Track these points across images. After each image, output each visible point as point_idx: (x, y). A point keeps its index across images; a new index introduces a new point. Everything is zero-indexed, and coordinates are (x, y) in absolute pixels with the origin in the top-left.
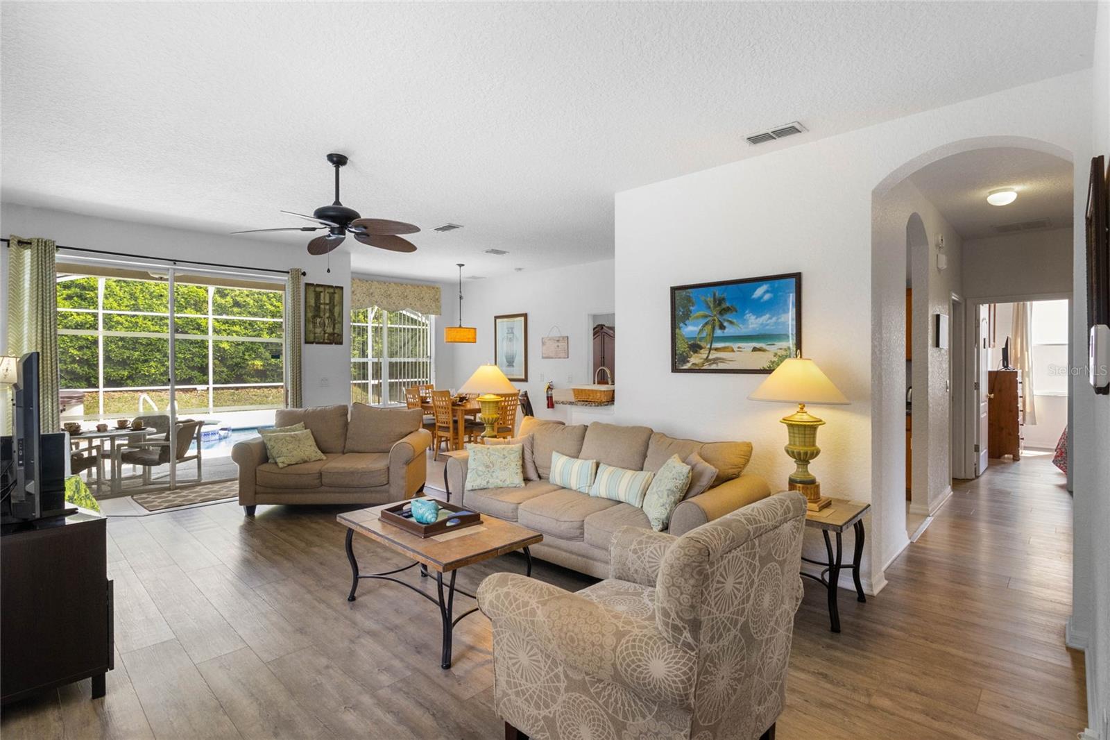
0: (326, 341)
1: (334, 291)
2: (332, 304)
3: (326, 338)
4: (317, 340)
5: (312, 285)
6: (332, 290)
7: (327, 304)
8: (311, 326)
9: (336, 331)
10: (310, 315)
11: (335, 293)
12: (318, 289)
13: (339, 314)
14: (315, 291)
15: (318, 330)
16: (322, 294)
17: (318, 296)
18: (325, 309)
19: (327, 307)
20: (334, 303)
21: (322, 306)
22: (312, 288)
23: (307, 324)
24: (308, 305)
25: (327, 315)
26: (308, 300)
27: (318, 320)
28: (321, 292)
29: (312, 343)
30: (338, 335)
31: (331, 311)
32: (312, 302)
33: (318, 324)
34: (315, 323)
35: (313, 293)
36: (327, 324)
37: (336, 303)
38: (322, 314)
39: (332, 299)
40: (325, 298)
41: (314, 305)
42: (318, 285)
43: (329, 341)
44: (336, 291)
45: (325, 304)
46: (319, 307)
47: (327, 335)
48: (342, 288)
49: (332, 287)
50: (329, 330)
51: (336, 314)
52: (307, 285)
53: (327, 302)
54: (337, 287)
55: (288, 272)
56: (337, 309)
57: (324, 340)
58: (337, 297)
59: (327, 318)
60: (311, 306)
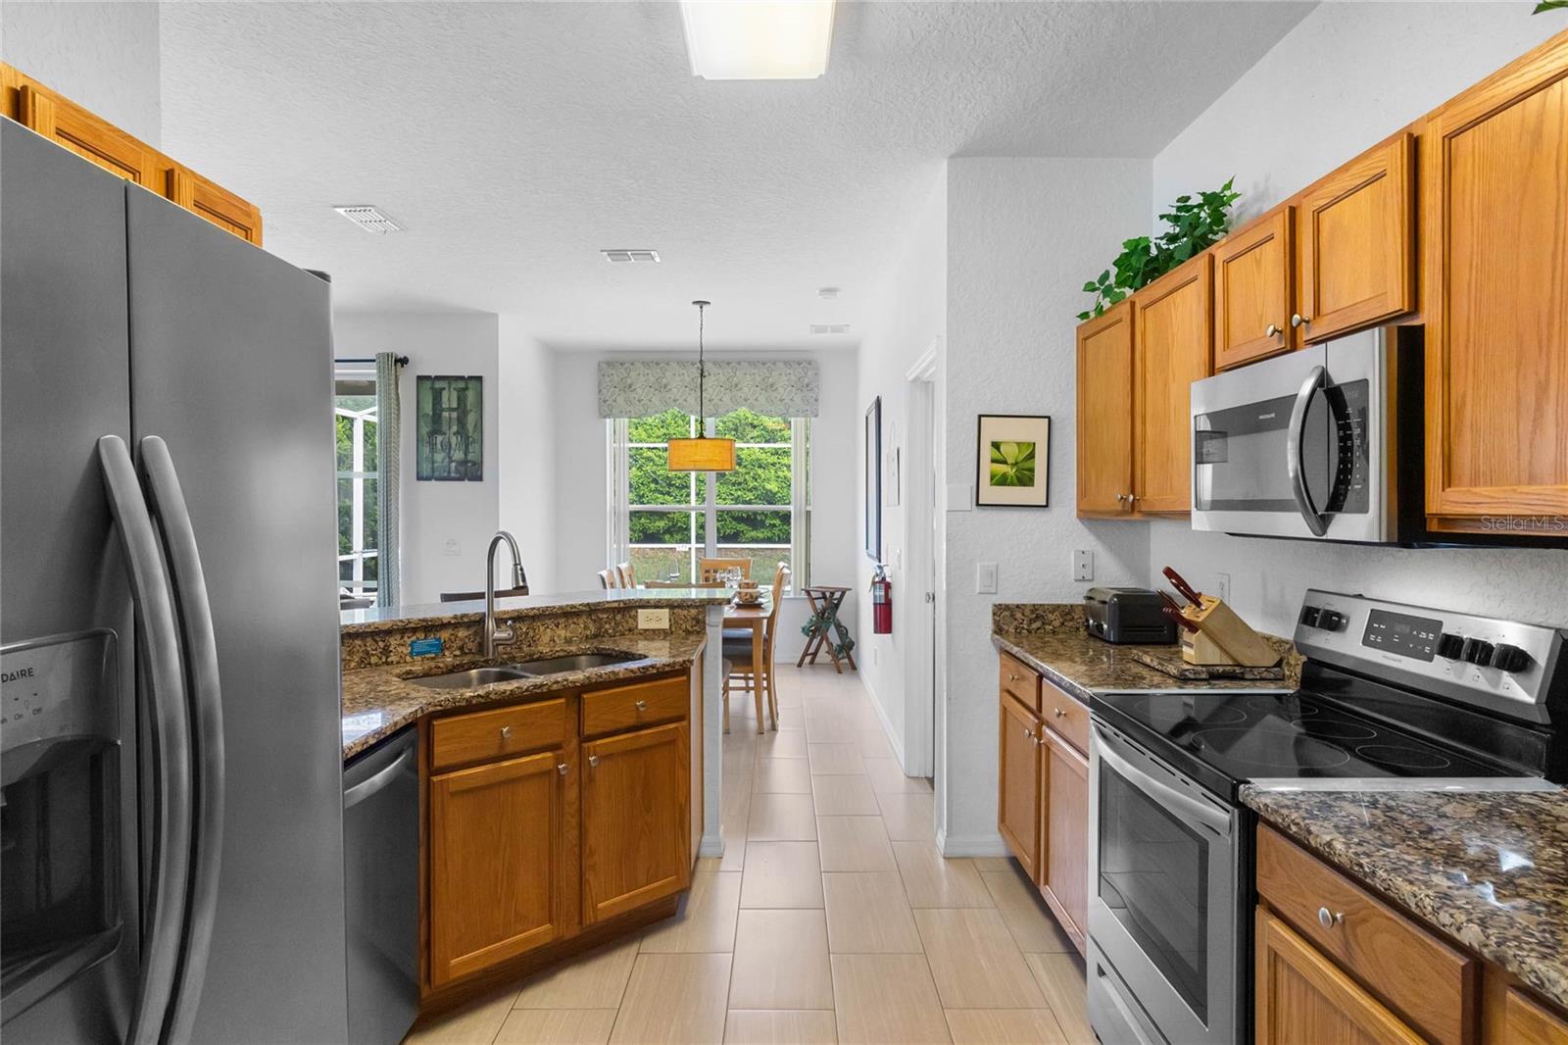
0: (453, 475)
1: (466, 383)
2: (462, 408)
3: (453, 468)
4: (436, 474)
5: (428, 378)
6: (462, 385)
7: (454, 410)
8: (426, 450)
9: (470, 457)
10: (425, 430)
11: (466, 389)
12: (438, 385)
13: (475, 426)
14: (432, 388)
15: (439, 457)
16: (445, 394)
17: (437, 395)
18: (450, 418)
19: (454, 415)
20: (465, 405)
21: (446, 414)
22: (428, 384)
23: (420, 447)
24: (421, 414)
25: (455, 428)
26: (421, 405)
27: (440, 438)
28: (444, 389)
29: (428, 479)
30: (474, 464)
31: (462, 422)
32: (428, 408)
33: (439, 446)
34: (433, 446)
35: (430, 392)
36: (453, 446)
37: (469, 408)
38: (445, 428)
39: (461, 400)
40: (449, 399)
41: (431, 413)
42: (438, 378)
43: (458, 475)
44: (470, 386)
45: (451, 410)
46: (440, 416)
47: (453, 464)
48: (479, 379)
49: (462, 378)
50: (458, 455)
51: (470, 427)
52: (419, 378)
53: (455, 405)
54: (470, 378)
55: (374, 361)
56: (471, 418)
57: (449, 472)
58: (471, 395)
59: (454, 434)
60: (427, 415)
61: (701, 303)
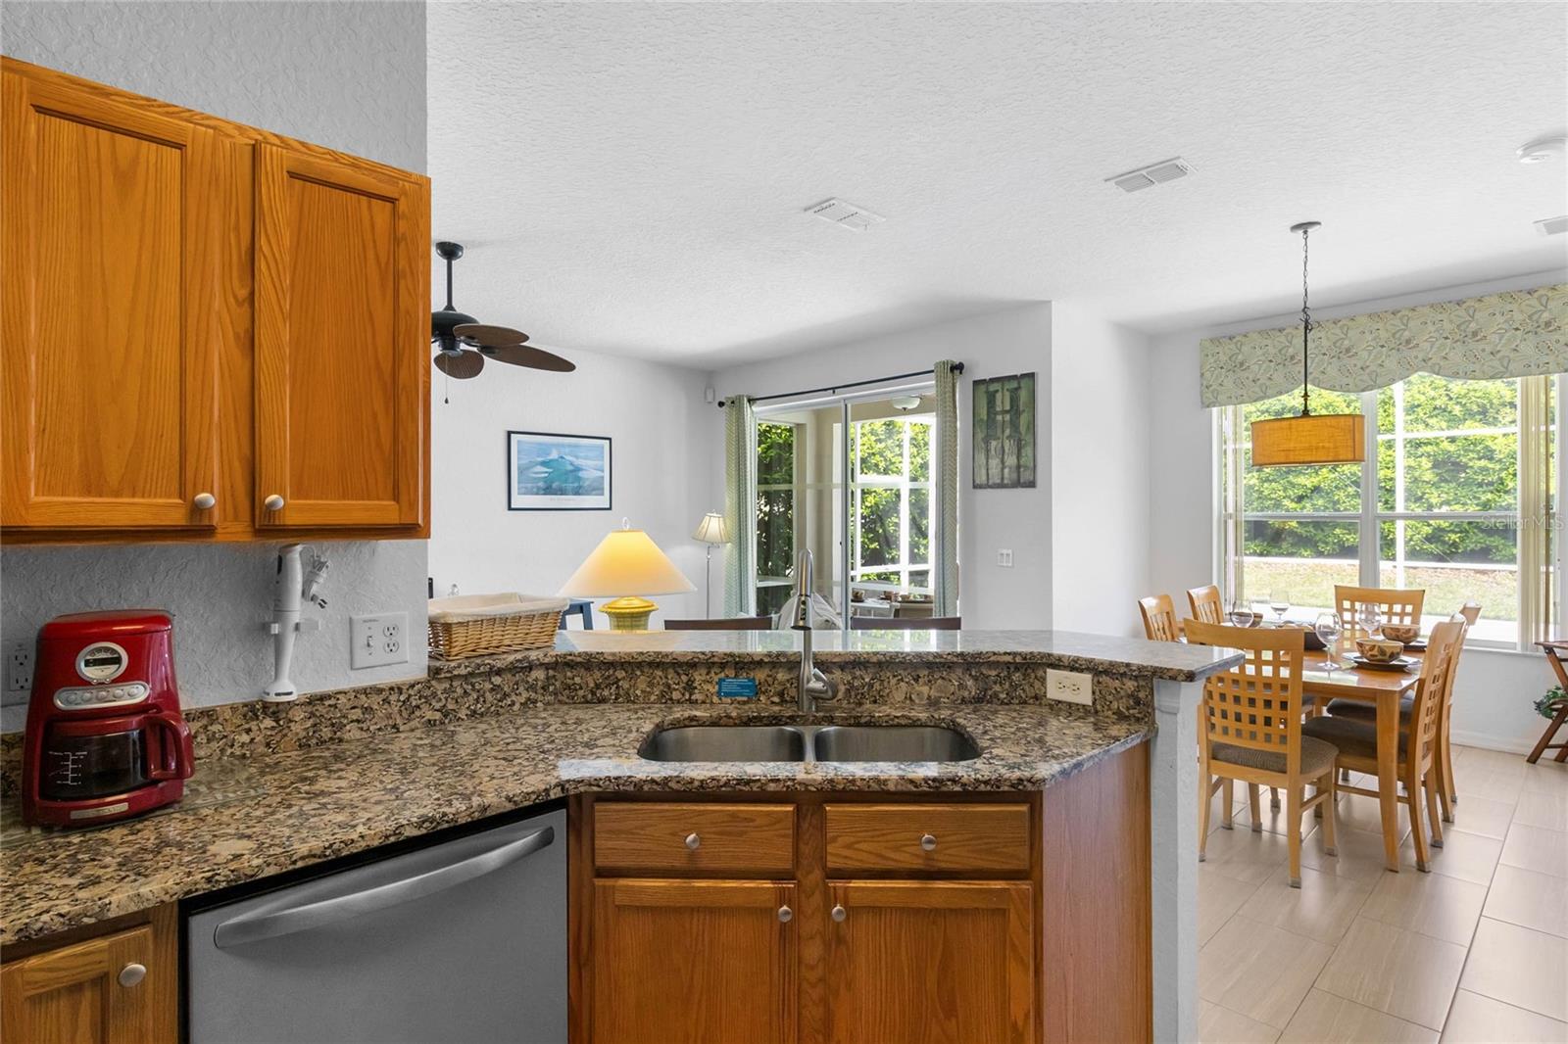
0: (1006, 481)
1: (1019, 383)
2: (1015, 410)
3: (1007, 476)
4: (991, 482)
5: (983, 381)
6: (1014, 384)
7: (1007, 412)
8: (981, 458)
9: (1024, 462)
10: (980, 436)
11: (1018, 388)
12: (993, 387)
13: (1028, 427)
14: (987, 392)
15: (993, 463)
16: (999, 396)
17: (991, 399)
18: (1004, 421)
19: (1008, 417)
20: (1018, 406)
21: (999, 418)
22: (983, 388)
23: (977, 454)
24: (976, 419)
25: (1007, 432)
26: (977, 410)
27: (994, 443)
28: (997, 391)
29: (983, 487)
30: (1028, 470)
31: (1015, 425)
32: (983, 413)
33: (993, 452)
34: (987, 452)
35: (985, 396)
36: (1007, 450)
37: (1021, 409)
38: (998, 432)
39: (1014, 401)
40: (1003, 401)
41: (985, 418)
42: (993, 380)
43: (1010, 483)
44: (1022, 385)
45: (1004, 412)
46: (994, 419)
47: (1007, 471)
48: (1032, 376)
49: (1014, 377)
50: (1011, 460)
51: (1023, 429)
52: (976, 383)
53: (1008, 408)
54: (1024, 376)
55: (932, 371)
56: (1024, 419)
57: (1002, 479)
58: (1023, 395)
59: (1007, 438)
60: (982, 420)
61: (1304, 227)
